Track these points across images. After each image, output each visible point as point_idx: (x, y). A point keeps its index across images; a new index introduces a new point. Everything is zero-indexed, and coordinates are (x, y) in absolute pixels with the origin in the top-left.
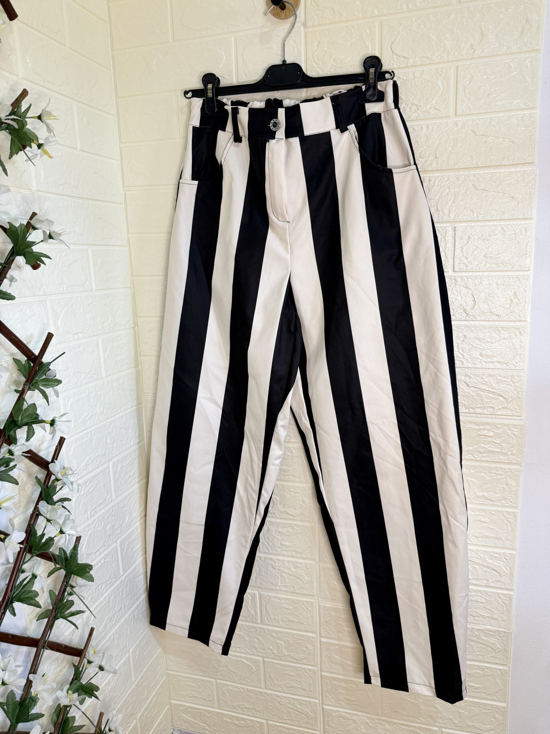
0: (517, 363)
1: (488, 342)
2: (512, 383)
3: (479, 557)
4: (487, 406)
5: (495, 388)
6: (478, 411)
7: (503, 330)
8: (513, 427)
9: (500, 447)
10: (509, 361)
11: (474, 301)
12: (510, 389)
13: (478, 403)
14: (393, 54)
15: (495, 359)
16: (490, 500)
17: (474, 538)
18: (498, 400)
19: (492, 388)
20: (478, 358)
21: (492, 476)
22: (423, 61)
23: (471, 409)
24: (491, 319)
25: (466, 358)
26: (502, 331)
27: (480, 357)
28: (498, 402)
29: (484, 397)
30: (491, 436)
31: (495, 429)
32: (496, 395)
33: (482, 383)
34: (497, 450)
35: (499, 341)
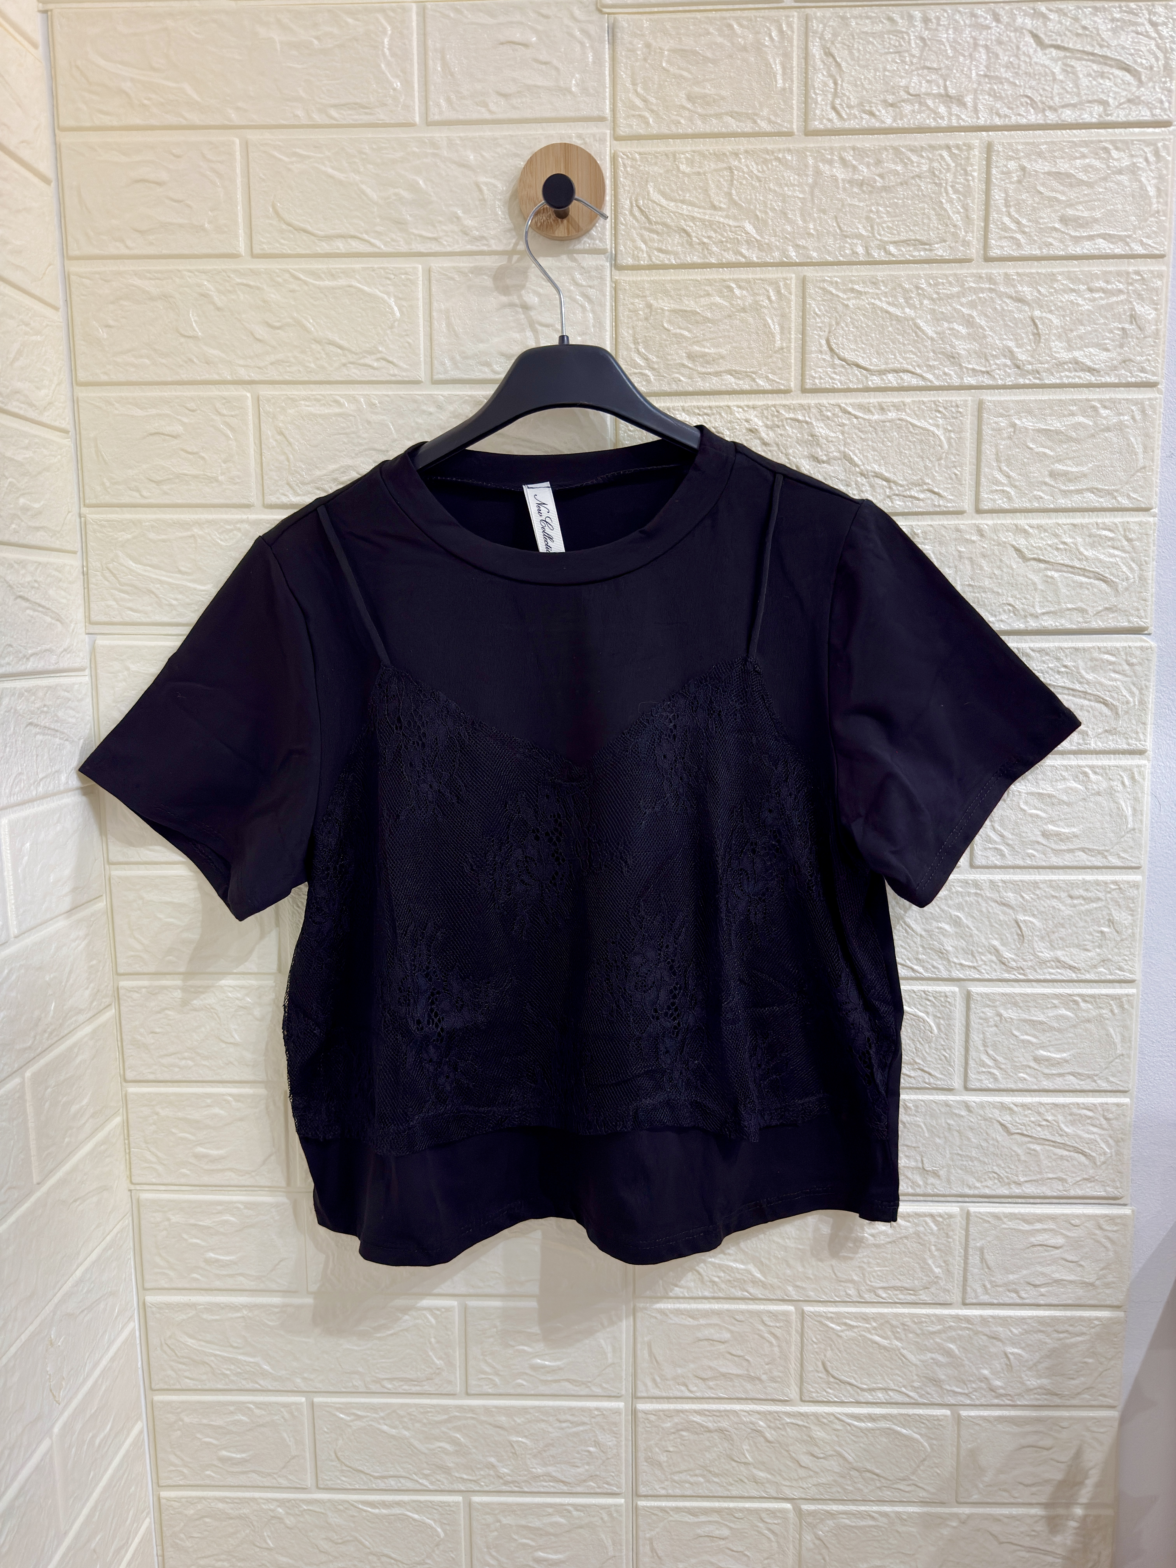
0: (1113, 1076)
1: (1052, 1029)
2: (1104, 1122)
3: (1033, 1533)
4: (1050, 1176)
5: (1067, 1135)
6: (1030, 1189)
7: (1085, 1001)
8: (1106, 1221)
9: (1079, 1269)
10: (1096, 1072)
11: (1022, 936)
12: (1100, 1135)
13: (1030, 1170)
14: (832, 357)
15: (1067, 1068)
16: (1057, 1395)
17: (1021, 1487)
18: (1076, 1163)
19: (1061, 1135)
20: (1030, 1067)
21: (1060, 1339)
22: (902, 379)
23: (1013, 1186)
24: (1059, 977)
25: (1003, 1066)
26: (1082, 1004)
27: (1032, 1064)
28: (1073, 1166)
29: (1042, 1157)
30: (1058, 1245)
31: (1069, 1230)
32: (1069, 1151)
33: (1040, 1125)
34: (1072, 1278)
35: (1074, 1026)
